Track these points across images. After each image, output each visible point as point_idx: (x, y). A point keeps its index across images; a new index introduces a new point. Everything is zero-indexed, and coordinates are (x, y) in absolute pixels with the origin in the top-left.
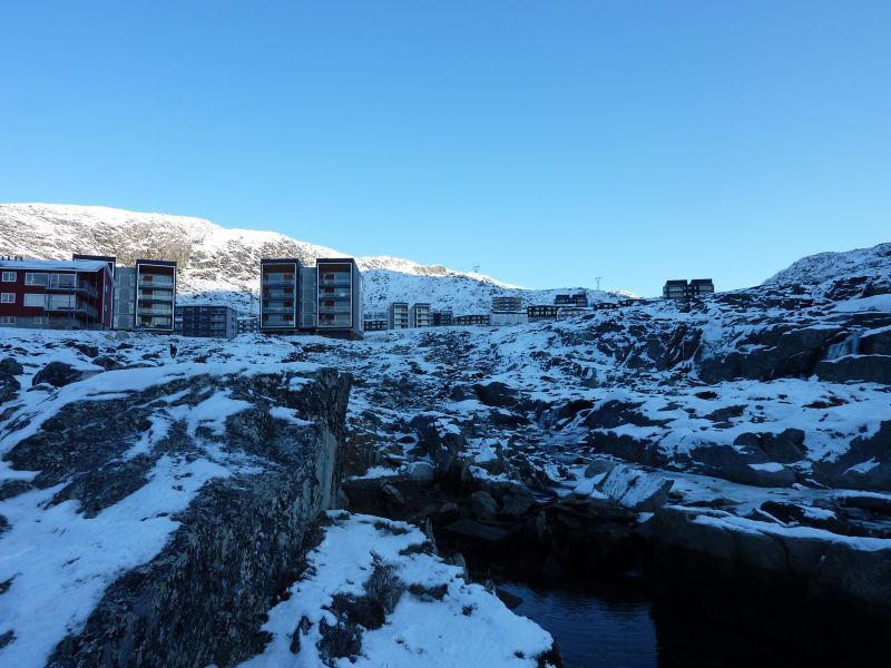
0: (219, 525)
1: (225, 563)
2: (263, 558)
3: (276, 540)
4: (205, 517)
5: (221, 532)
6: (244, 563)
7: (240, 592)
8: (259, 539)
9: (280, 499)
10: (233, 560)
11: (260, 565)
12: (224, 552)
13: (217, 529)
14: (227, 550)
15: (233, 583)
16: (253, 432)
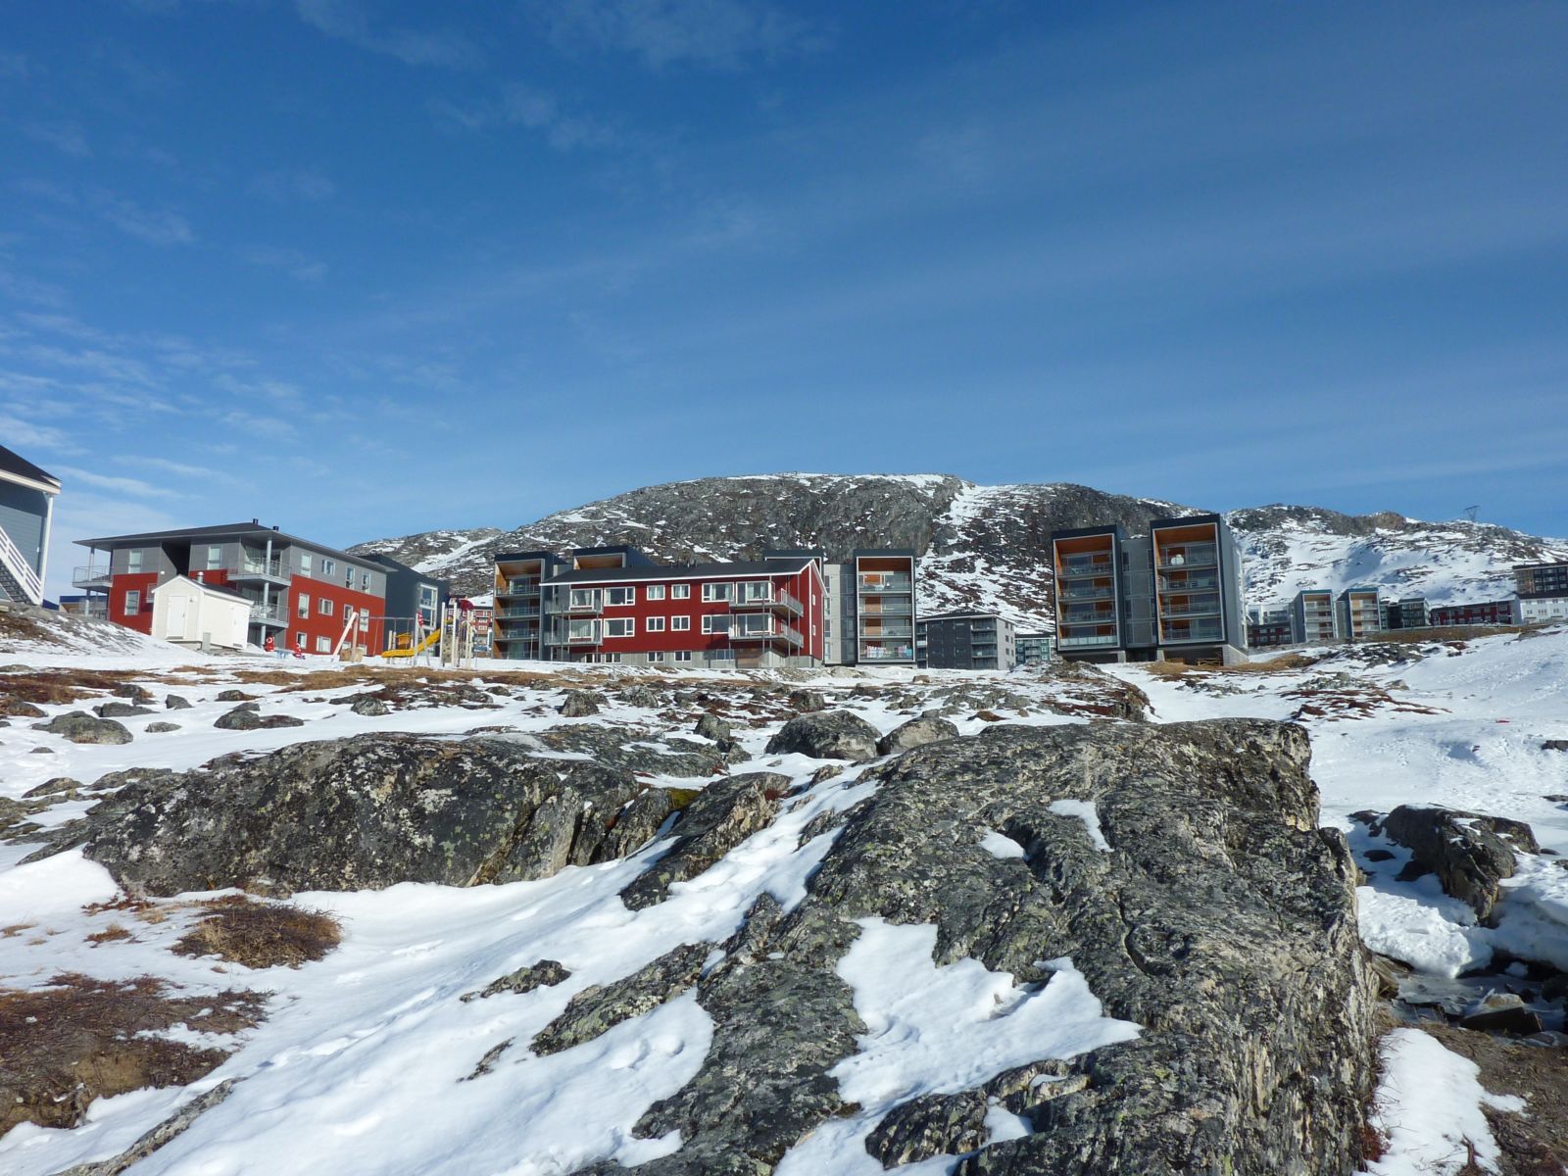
0: (1246, 1038)
1: (1266, 1116)
2: (1326, 1109)
4: (1216, 1020)
10: (1279, 1112)
11: (1324, 1124)
13: (1245, 1047)
14: (1264, 1088)
16: (1219, 849)
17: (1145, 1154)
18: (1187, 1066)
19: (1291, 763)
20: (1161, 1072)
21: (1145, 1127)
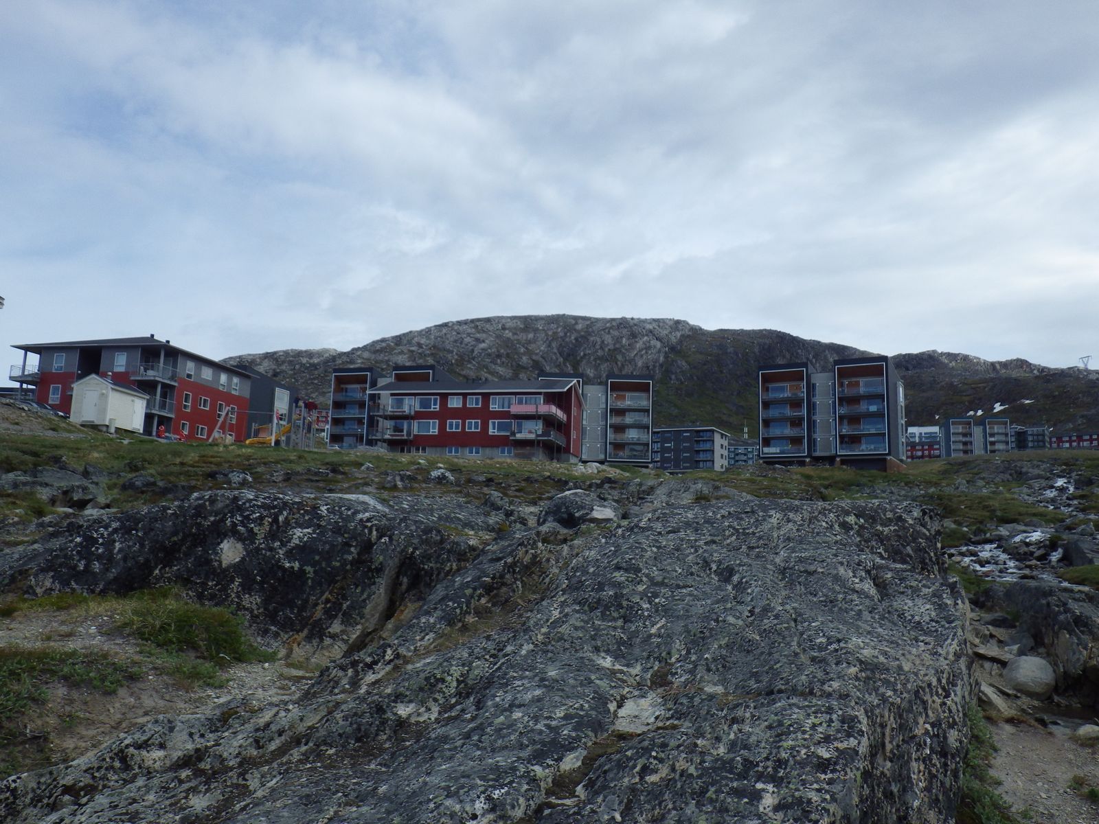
0: (878, 706)
1: (891, 761)
2: (935, 760)
3: (945, 738)
5: (882, 716)
6: (914, 765)
7: (916, 803)
8: (927, 732)
9: (939, 680)
10: (900, 759)
11: (934, 770)
12: (889, 747)
13: (877, 711)
14: (891, 742)
15: (904, 790)
16: (868, 587)
18: (834, 717)
20: (817, 721)
21: (804, 751)
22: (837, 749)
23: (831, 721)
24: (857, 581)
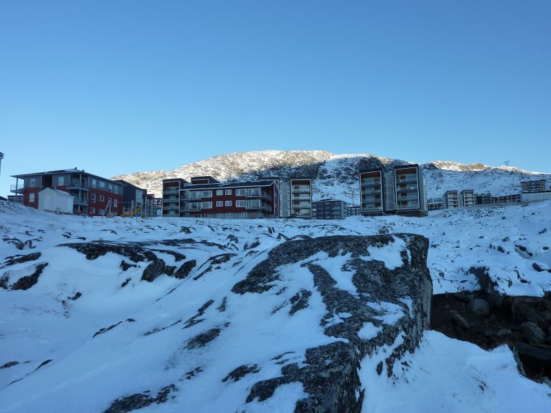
16: (378, 279)
17: (309, 385)
18: (336, 354)
19: (417, 249)
20: (326, 356)
21: (313, 375)
22: (331, 372)
23: (334, 356)
24: (372, 276)
